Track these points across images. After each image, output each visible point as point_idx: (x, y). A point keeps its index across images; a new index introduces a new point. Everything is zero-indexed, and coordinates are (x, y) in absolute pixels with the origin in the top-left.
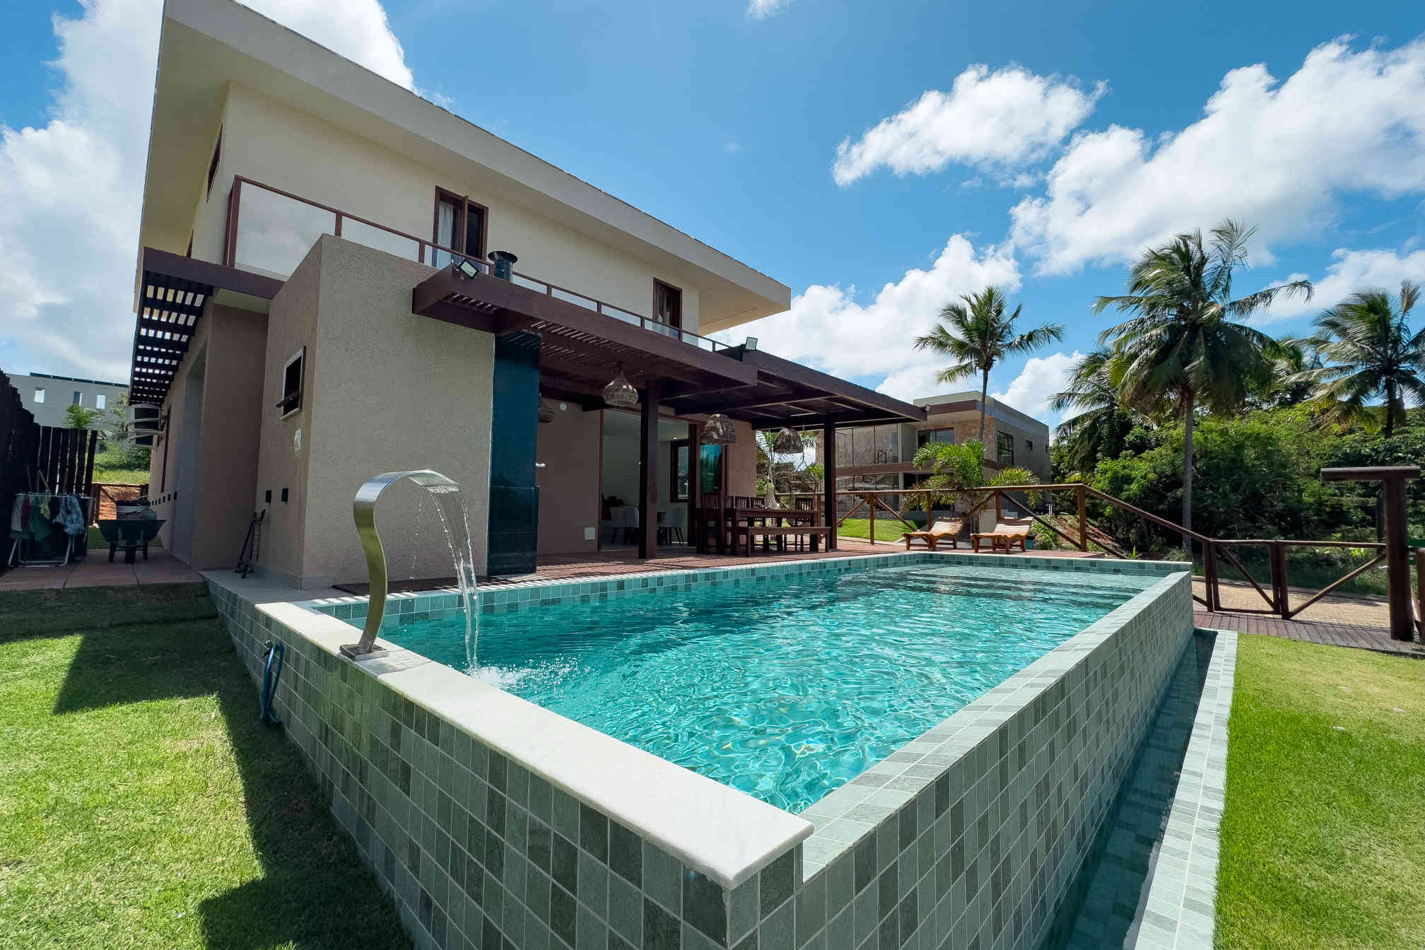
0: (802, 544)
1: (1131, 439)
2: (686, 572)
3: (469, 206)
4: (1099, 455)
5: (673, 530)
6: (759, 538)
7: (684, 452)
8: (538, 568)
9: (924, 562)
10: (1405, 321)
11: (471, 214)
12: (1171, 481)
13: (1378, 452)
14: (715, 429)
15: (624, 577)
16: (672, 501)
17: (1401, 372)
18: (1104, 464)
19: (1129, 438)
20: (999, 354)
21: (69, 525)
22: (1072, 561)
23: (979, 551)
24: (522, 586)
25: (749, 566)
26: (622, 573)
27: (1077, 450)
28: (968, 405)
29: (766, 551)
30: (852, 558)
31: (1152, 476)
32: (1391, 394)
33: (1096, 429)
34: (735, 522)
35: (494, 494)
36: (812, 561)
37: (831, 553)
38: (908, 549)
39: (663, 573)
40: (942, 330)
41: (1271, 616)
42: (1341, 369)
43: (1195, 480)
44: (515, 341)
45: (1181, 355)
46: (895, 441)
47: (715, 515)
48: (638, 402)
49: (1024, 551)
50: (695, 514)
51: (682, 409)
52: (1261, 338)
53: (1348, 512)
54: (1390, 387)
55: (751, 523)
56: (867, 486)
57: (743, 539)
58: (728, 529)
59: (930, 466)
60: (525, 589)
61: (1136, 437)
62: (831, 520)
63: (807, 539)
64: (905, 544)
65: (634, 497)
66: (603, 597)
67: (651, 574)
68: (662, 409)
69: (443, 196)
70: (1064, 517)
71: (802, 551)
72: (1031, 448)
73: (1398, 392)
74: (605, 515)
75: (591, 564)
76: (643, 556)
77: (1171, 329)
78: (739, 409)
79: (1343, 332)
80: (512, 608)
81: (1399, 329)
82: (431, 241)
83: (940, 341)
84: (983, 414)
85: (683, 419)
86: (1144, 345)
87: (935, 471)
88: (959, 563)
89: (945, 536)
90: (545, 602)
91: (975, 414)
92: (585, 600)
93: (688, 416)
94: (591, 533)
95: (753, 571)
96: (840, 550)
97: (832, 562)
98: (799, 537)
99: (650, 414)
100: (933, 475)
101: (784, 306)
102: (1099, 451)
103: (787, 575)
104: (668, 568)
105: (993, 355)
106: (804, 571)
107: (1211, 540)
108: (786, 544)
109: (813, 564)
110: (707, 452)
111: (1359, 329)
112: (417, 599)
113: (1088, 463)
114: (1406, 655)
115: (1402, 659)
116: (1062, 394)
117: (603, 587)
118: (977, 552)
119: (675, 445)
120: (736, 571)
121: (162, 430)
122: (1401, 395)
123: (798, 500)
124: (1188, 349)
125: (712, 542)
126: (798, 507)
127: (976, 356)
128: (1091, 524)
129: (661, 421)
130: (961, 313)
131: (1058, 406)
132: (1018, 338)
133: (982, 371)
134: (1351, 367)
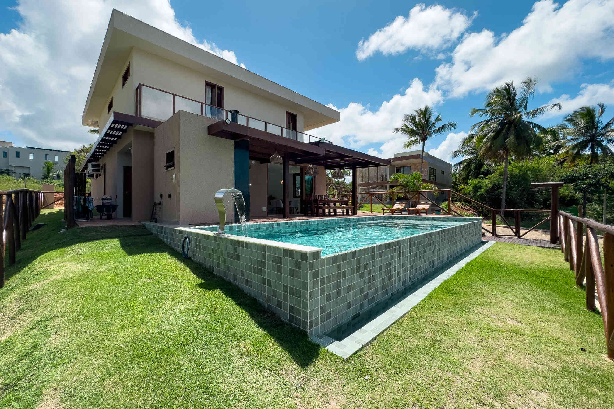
0: (343, 213)
1: (483, 170)
2: (300, 221)
3: (218, 87)
4: (470, 177)
5: (295, 208)
6: (327, 210)
7: (298, 178)
10: (600, 119)
11: (218, 90)
12: (495, 187)
13: (581, 175)
14: (310, 169)
15: (280, 222)
16: (294, 197)
17: (598, 141)
18: (472, 181)
19: (482, 170)
20: (429, 135)
21: (90, 207)
23: (410, 215)
26: (278, 221)
27: (462, 175)
28: (415, 156)
29: (330, 215)
31: (490, 185)
32: (593, 151)
33: (469, 166)
34: (318, 205)
37: (353, 216)
38: (383, 214)
39: (292, 221)
40: (405, 125)
41: (514, 237)
42: (573, 140)
43: (507, 186)
46: (386, 172)
47: (310, 202)
49: (425, 214)
50: (303, 202)
51: (297, 163)
52: (539, 127)
54: (593, 147)
55: (324, 205)
56: (375, 190)
57: (320, 210)
58: (315, 207)
59: (397, 182)
61: (485, 169)
62: (355, 204)
63: (345, 211)
64: (382, 212)
65: (279, 194)
67: (288, 221)
68: (290, 162)
69: (208, 84)
70: (456, 203)
71: (343, 215)
72: (444, 174)
73: (595, 149)
74: (269, 203)
76: (284, 217)
77: (500, 124)
78: (320, 162)
79: (575, 124)
81: (598, 122)
83: (405, 130)
84: (422, 160)
85: (298, 166)
86: (490, 130)
87: (399, 184)
89: (398, 209)
91: (420, 160)
93: (300, 165)
94: (264, 209)
95: (323, 221)
96: (357, 215)
98: (342, 210)
99: (286, 165)
100: (397, 186)
101: (337, 119)
102: (470, 175)
103: (335, 223)
105: (427, 135)
107: (494, 210)
108: (337, 212)
109: (345, 219)
110: (308, 178)
111: (582, 123)
113: (465, 180)
116: (456, 151)
117: (273, 225)
118: (408, 215)
119: (295, 175)
121: (102, 172)
122: (597, 151)
123: (342, 196)
124: (507, 132)
125: (309, 212)
126: (342, 199)
127: (420, 136)
128: (468, 206)
129: (290, 166)
130: (413, 118)
131: (455, 156)
132: (438, 128)
133: (422, 142)
134: (577, 139)
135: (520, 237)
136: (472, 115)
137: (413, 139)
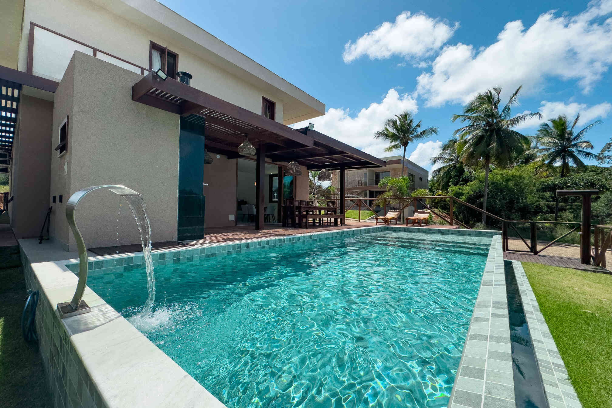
0: (330, 222)
2: (280, 238)
3: (168, 52)
4: (450, 184)
5: (271, 215)
6: (311, 220)
7: (276, 180)
8: (205, 236)
9: (384, 230)
10: (573, 130)
11: (169, 57)
12: (479, 195)
13: (561, 184)
14: (292, 169)
15: (249, 241)
16: (270, 202)
17: (569, 151)
18: (452, 188)
19: (463, 176)
20: (410, 139)
22: (450, 230)
23: (408, 225)
24: (195, 247)
25: (309, 234)
26: (248, 239)
27: (440, 182)
28: (397, 162)
29: (314, 226)
30: (355, 229)
31: (471, 193)
32: (564, 162)
33: (449, 172)
34: (300, 213)
35: (181, 199)
36: (337, 231)
37: (343, 227)
38: (377, 224)
39: (268, 239)
40: (386, 129)
41: (530, 253)
42: (546, 150)
43: (488, 194)
44: (192, 120)
45: (486, 142)
46: (366, 177)
47: (291, 209)
48: (255, 155)
49: (426, 225)
50: (281, 209)
51: (275, 159)
52: (520, 135)
53: (542, 208)
54: (564, 158)
55: (307, 213)
56: (354, 196)
57: (304, 220)
58: (297, 216)
59: (385, 187)
60: (198, 250)
61: (466, 176)
62: (342, 212)
63: (333, 220)
64: (375, 222)
65: (253, 200)
66: (238, 252)
67: (262, 239)
68: (267, 160)
69: (154, 46)
71: (330, 226)
72: (422, 180)
73: (567, 160)
74: (239, 208)
75: (232, 233)
76: (258, 228)
78: (302, 160)
80: (190, 259)
81: (570, 133)
82: (148, 68)
83: (385, 135)
84: (403, 165)
85: (276, 164)
87: (387, 190)
88: (400, 231)
89: (393, 218)
90: (208, 256)
91: (400, 166)
92: (229, 253)
93: (278, 163)
94: (232, 217)
95: (311, 236)
96: (347, 225)
97: (346, 231)
98: (329, 219)
99: (261, 162)
100: (386, 191)
101: (323, 114)
102: (450, 182)
103: (326, 238)
104: (270, 236)
105: (408, 140)
106: (334, 236)
107: (506, 221)
108: (323, 222)
109: (338, 232)
110: (287, 180)
112: (134, 257)
113: (445, 187)
114: (590, 271)
115: (589, 273)
116: (436, 157)
117: (239, 246)
118: (407, 226)
119: (271, 176)
120: (304, 237)
121: (9, 165)
122: (568, 161)
123: (328, 202)
124: (489, 139)
125: (290, 221)
126: (329, 205)
127: (401, 140)
128: (445, 213)
129: (266, 165)
130: (394, 123)
131: (435, 162)
132: (419, 133)
133: (403, 147)
134: (550, 149)
135: (536, 253)
136: (454, 121)
137: (394, 144)
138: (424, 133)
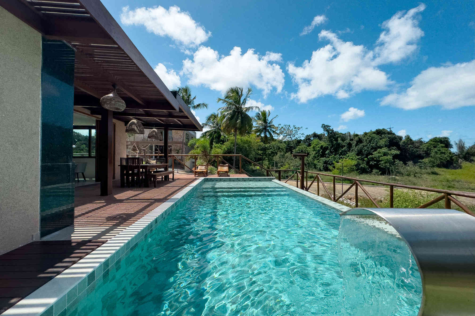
9: (206, 181)
45: (235, 119)
54: (265, 132)
61: (222, 139)
77: (233, 111)
86: (228, 114)
107: (268, 170)
124: (237, 117)
132: (196, 105)
138: (198, 105)
